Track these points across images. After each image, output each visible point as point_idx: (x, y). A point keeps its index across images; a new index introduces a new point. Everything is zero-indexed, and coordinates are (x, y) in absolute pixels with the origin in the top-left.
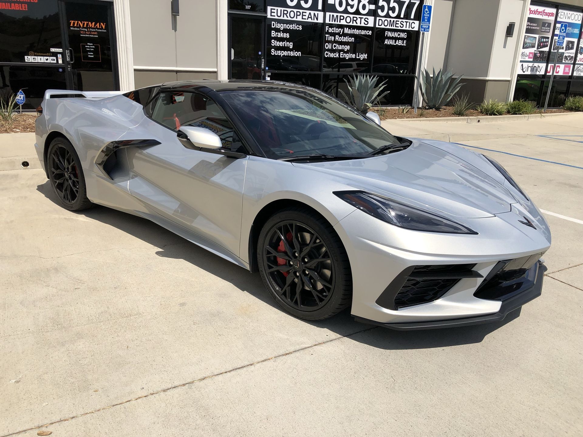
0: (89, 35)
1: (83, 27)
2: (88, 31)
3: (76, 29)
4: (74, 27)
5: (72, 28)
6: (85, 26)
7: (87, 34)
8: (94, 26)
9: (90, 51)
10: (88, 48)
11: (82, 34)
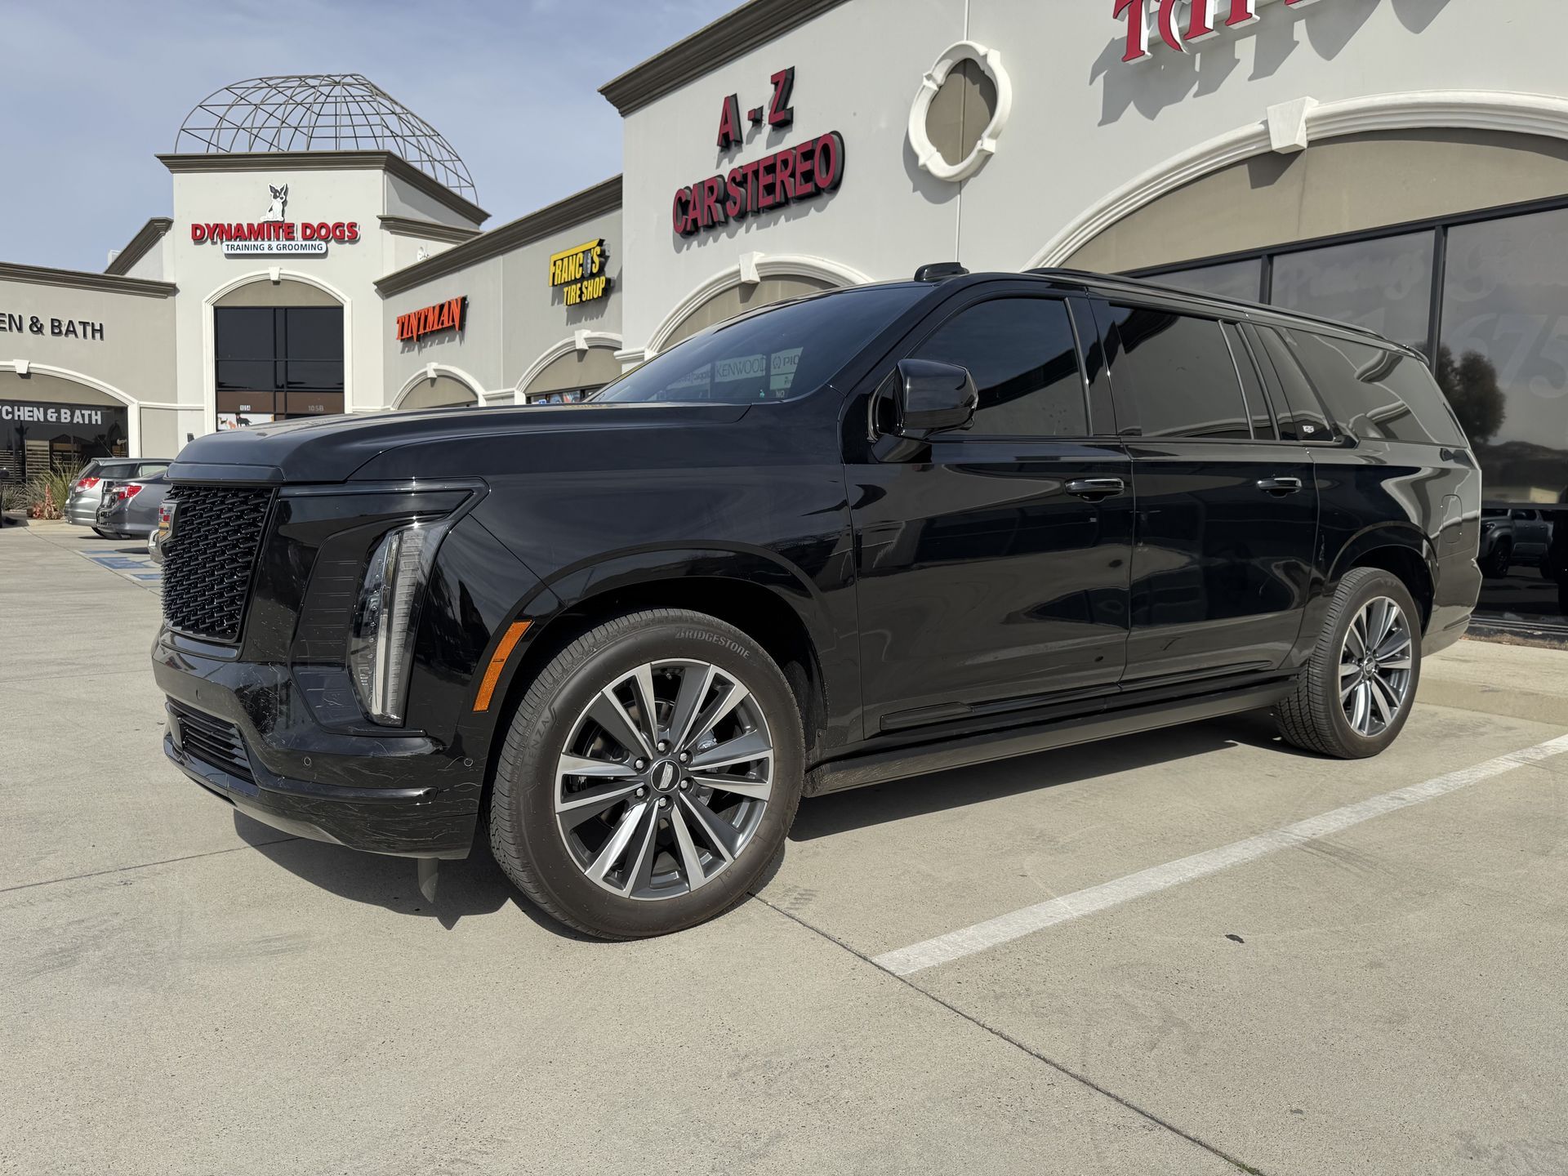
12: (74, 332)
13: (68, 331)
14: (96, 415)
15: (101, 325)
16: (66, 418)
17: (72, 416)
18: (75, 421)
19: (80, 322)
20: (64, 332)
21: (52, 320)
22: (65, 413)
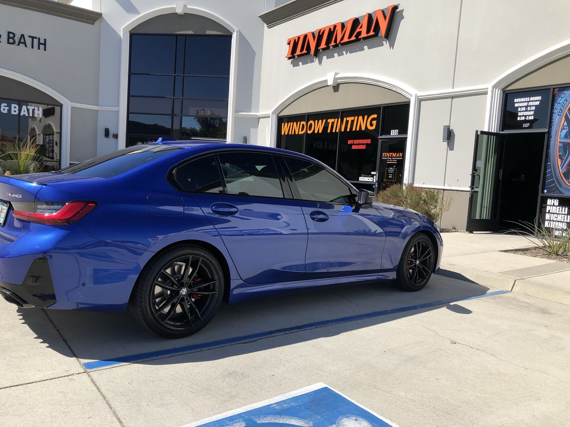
0: (392, 162)
1: (389, 157)
2: (391, 159)
3: (385, 158)
4: (384, 157)
5: (383, 158)
6: (390, 156)
7: (391, 162)
8: (396, 156)
9: (390, 173)
10: (390, 171)
11: (388, 162)
12: (25, 43)
13: (20, 42)
14: (38, 110)
15: (45, 40)
16: (15, 111)
17: (20, 110)
18: (22, 114)
19: (30, 37)
20: (17, 43)
21: (9, 33)
22: (15, 107)
